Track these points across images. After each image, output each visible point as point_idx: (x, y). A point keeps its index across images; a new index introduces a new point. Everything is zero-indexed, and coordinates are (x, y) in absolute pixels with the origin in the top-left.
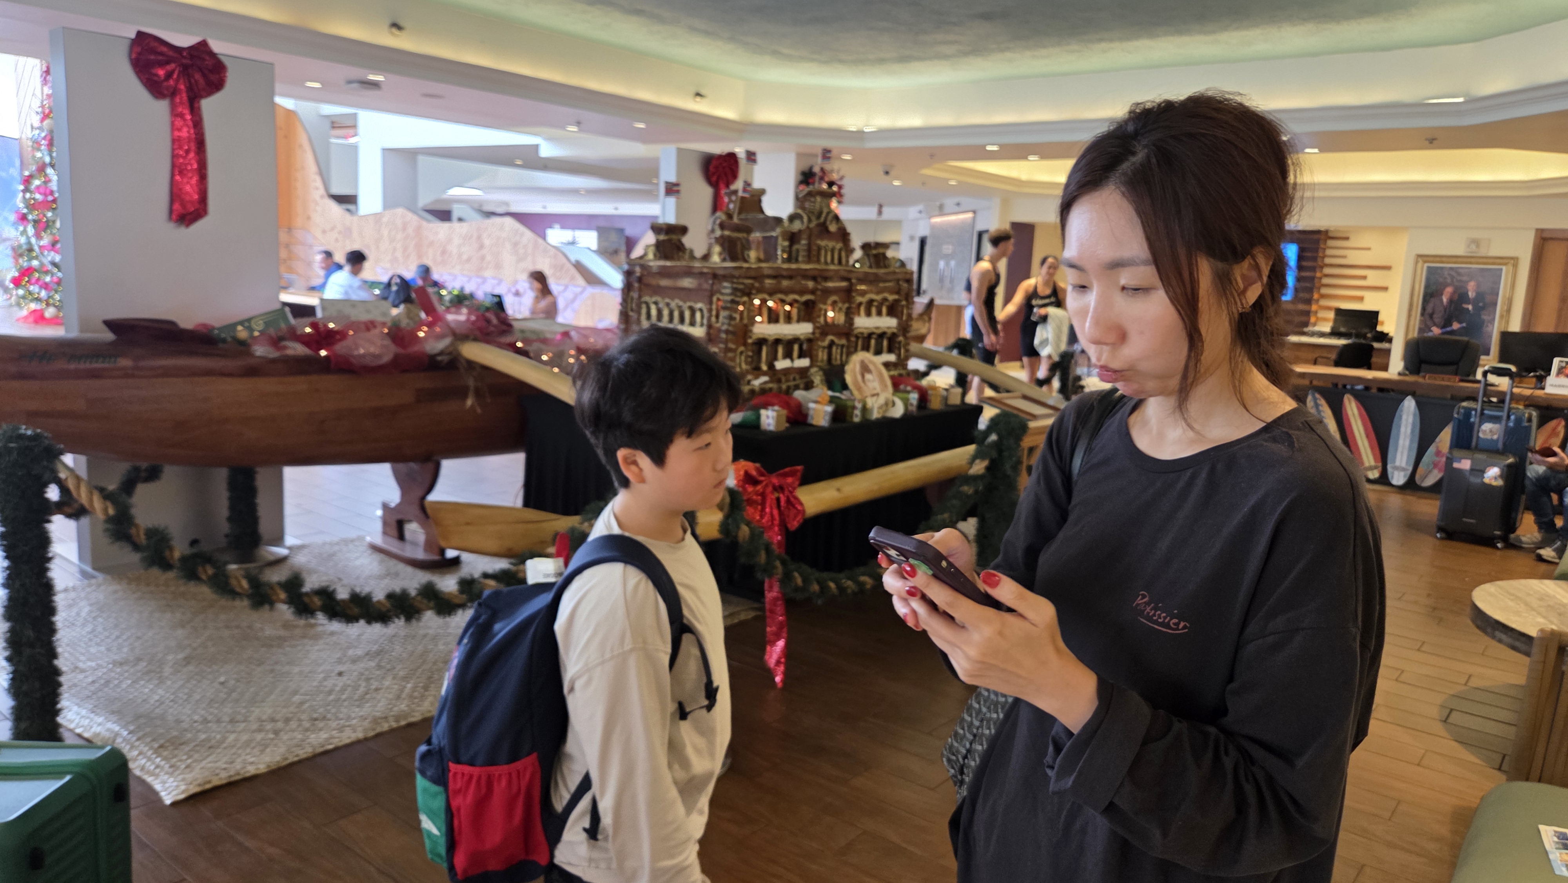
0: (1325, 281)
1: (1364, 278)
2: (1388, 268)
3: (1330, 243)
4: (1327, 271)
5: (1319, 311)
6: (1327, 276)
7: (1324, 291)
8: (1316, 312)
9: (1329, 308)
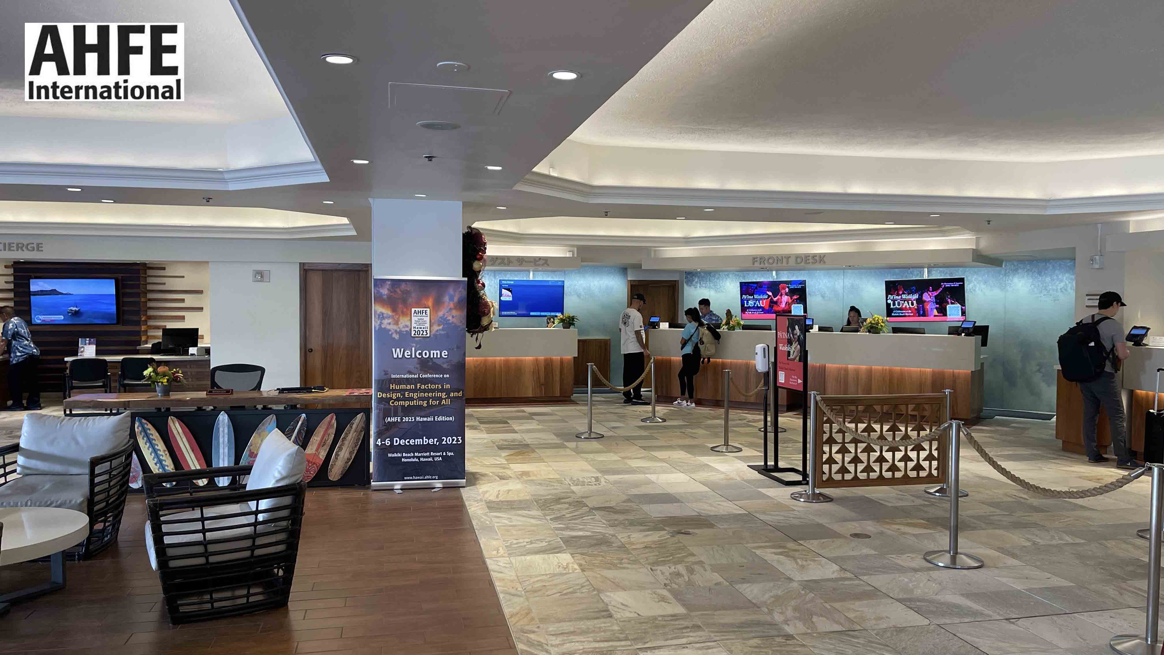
0: (151, 304)
1: (183, 300)
2: (200, 292)
3: (150, 272)
4: (150, 296)
5: (149, 330)
6: (150, 300)
7: (151, 313)
8: (146, 331)
9: (157, 328)
